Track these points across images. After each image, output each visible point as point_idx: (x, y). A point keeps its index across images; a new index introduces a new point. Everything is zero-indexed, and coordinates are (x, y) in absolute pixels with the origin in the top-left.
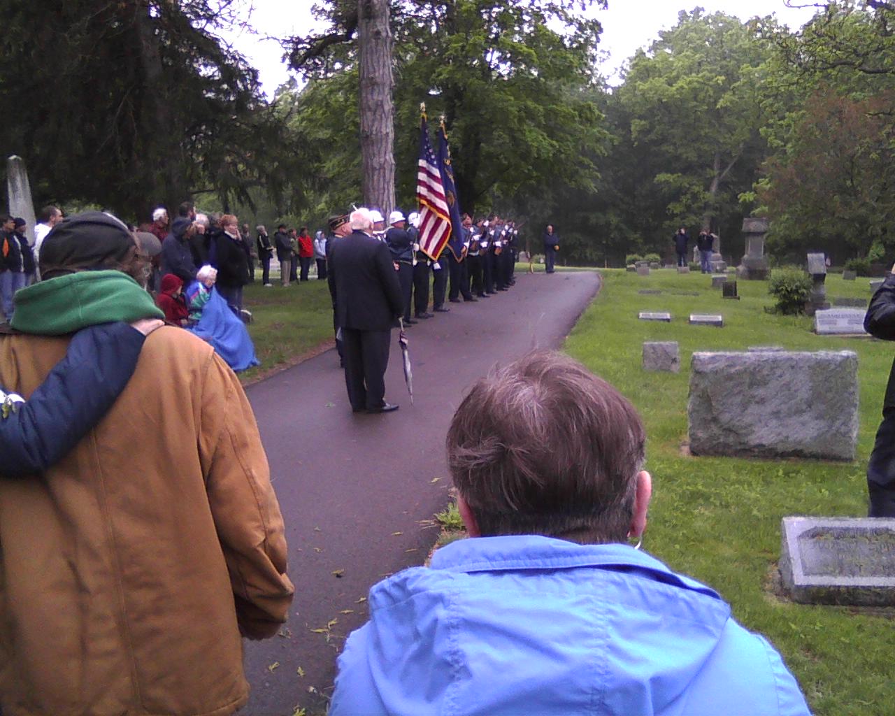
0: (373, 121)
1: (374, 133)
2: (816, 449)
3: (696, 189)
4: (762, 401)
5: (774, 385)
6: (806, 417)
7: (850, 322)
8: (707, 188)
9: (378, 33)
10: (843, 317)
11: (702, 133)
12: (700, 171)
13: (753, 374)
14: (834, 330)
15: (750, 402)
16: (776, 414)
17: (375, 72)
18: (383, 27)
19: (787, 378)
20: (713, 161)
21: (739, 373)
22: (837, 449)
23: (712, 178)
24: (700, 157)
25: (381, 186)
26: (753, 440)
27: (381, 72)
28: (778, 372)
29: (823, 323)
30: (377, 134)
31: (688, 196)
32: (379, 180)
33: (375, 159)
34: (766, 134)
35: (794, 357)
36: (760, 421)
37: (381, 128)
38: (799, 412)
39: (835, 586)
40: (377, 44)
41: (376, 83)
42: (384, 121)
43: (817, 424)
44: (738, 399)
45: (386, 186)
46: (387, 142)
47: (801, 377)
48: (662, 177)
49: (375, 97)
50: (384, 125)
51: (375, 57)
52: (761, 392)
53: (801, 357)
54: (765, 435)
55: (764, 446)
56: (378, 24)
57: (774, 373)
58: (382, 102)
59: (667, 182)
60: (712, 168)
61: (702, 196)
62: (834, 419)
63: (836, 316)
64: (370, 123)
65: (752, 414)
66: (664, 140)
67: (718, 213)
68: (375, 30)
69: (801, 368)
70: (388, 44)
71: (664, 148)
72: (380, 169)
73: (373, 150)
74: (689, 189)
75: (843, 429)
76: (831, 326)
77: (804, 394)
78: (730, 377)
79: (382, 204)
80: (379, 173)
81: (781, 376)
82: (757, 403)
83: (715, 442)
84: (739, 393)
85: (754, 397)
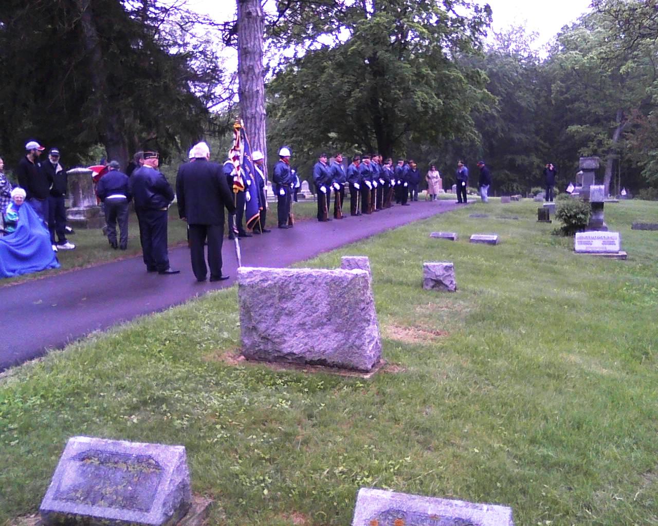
0: (247, 81)
1: (247, 90)
2: (338, 360)
3: (601, 137)
4: (290, 314)
5: (299, 298)
6: (327, 330)
7: (604, 243)
8: (611, 136)
9: (250, 13)
10: (599, 238)
11: (607, 93)
12: (605, 122)
13: (281, 288)
14: (590, 250)
15: (280, 314)
16: (302, 325)
17: (247, 44)
18: (253, 8)
19: (309, 293)
20: (615, 115)
21: (270, 287)
22: (355, 361)
23: (616, 128)
24: (606, 112)
25: (253, 131)
26: (286, 349)
27: (252, 43)
28: (302, 287)
29: (581, 243)
30: (248, 92)
31: (595, 143)
32: (251, 127)
33: (248, 111)
34: (651, 93)
35: (314, 274)
36: (290, 332)
37: (252, 86)
38: (321, 325)
39: (72, 514)
40: (249, 22)
41: (249, 52)
42: (255, 81)
43: (336, 336)
44: (272, 311)
45: (257, 131)
46: (257, 97)
47: (320, 292)
48: (573, 128)
49: (248, 63)
50: (254, 84)
51: (247, 32)
52: (289, 305)
53: (319, 274)
54: (295, 344)
55: (294, 354)
56: (249, 6)
57: (299, 288)
58: (253, 66)
59: (577, 131)
60: (615, 120)
61: (605, 142)
62: (350, 333)
63: (593, 238)
64: (244, 83)
65: (283, 325)
66: (576, 99)
67: (619, 156)
68: (247, 11)
69: (320, 284)
70: (258, 21)
71: (576, 105)
72: (252, 118)
73: (246, 104)
74: (595, 137)
75: (358, 343)
76: (588, 246)
77: (324, 308)
78: (263, 291)
79: (254, 146)
80: (251, 121)
81: (303, 291)
82: (287, 315)
83: (257, 349)
84: (271, 305)
85: (283, 309)
